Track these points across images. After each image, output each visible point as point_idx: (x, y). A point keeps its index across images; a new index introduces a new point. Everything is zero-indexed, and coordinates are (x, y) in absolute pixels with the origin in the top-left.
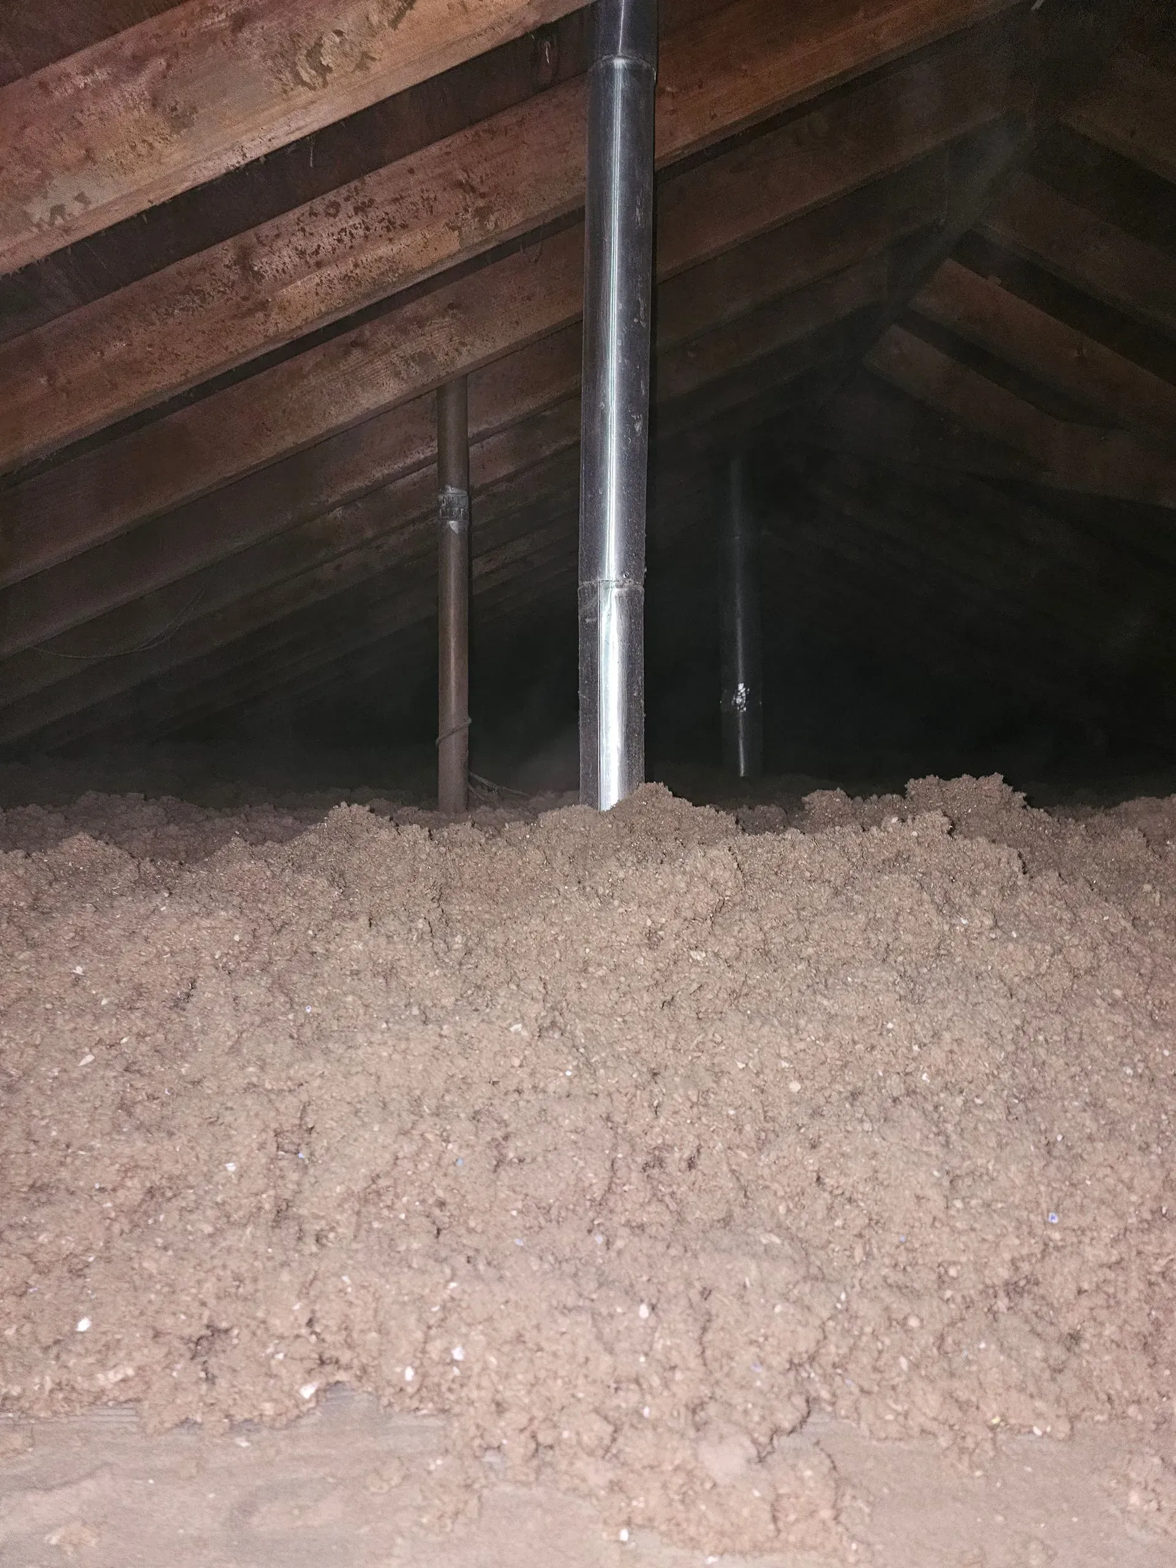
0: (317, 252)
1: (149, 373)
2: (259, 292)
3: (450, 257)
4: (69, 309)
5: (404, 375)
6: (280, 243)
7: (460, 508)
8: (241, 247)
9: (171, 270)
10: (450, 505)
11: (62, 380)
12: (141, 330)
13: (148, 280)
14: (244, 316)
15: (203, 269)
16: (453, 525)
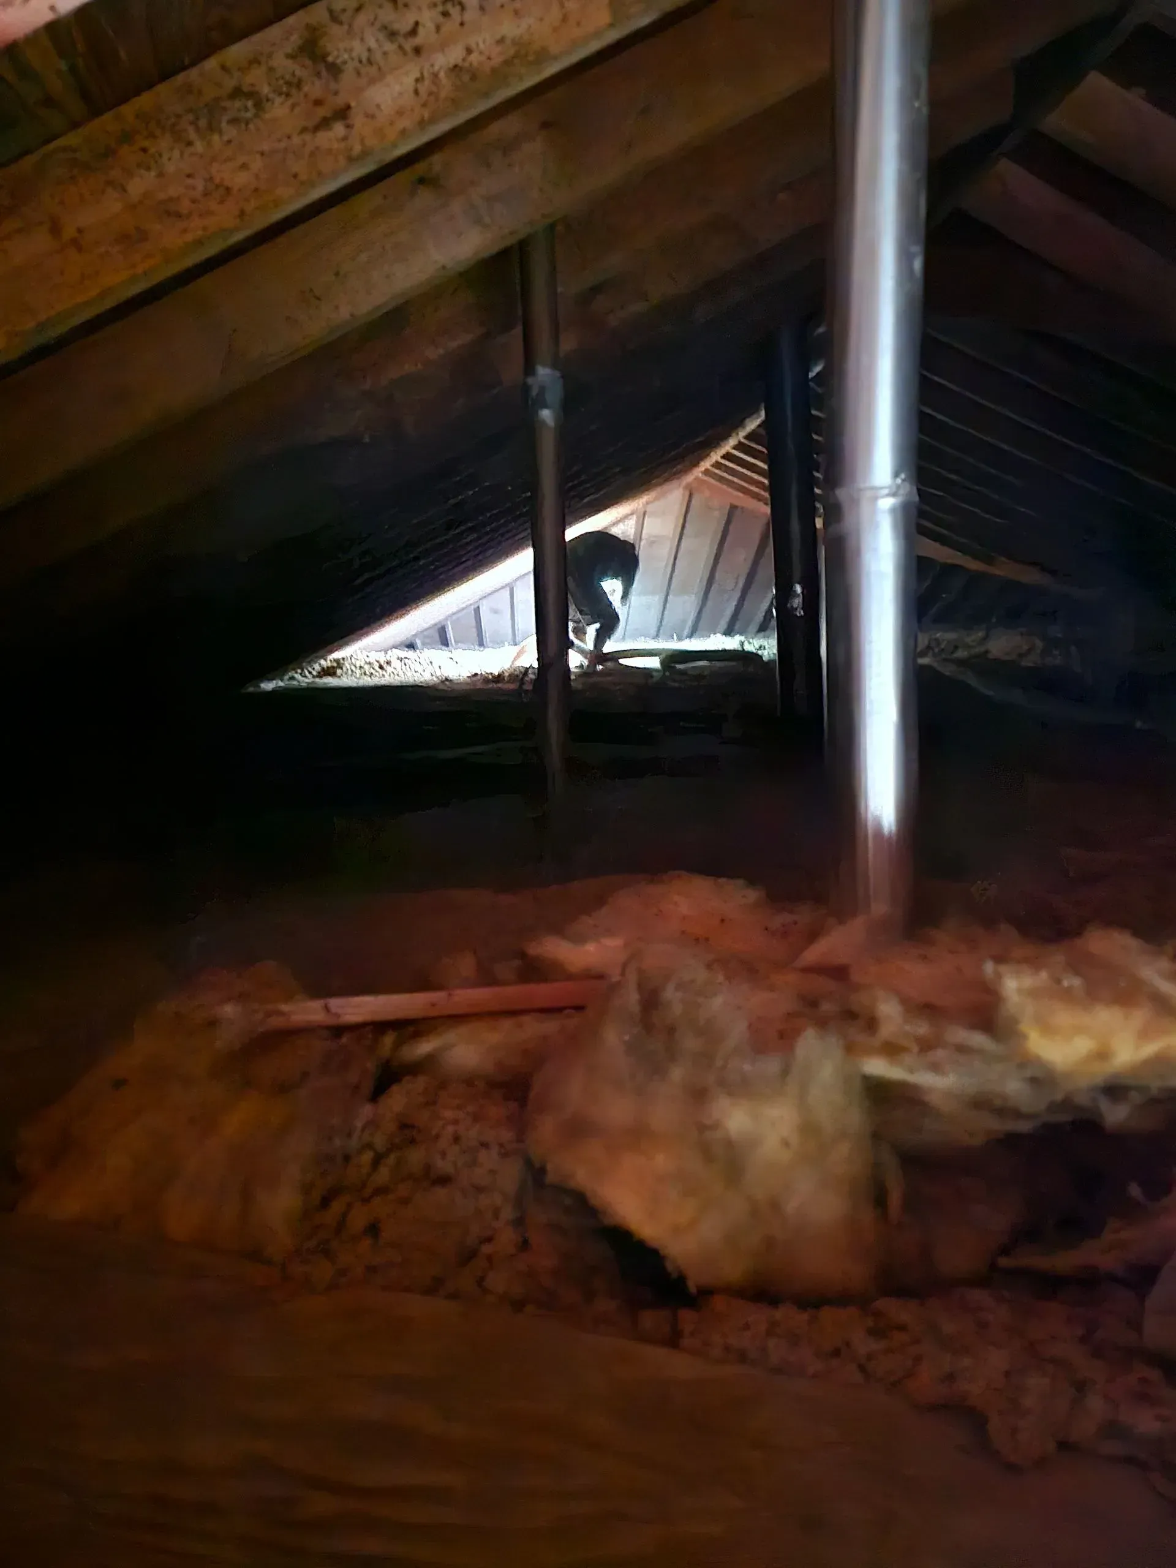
0: (413, 32)
1: (189, 215)
2: (336, 93)
3: (597, 34)
4: (75, 125)
5: (487, 220)
6: (362, 19)
7: (555, 394)
8: (308, 26)
9: (211, 64)
10: (542, 389)
11: (69, 232)
12: (176, 153)
13: (180, 78)
14: (317, 128)
15: (255, 61)
16: (546, 414)
